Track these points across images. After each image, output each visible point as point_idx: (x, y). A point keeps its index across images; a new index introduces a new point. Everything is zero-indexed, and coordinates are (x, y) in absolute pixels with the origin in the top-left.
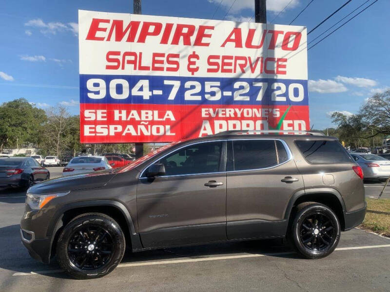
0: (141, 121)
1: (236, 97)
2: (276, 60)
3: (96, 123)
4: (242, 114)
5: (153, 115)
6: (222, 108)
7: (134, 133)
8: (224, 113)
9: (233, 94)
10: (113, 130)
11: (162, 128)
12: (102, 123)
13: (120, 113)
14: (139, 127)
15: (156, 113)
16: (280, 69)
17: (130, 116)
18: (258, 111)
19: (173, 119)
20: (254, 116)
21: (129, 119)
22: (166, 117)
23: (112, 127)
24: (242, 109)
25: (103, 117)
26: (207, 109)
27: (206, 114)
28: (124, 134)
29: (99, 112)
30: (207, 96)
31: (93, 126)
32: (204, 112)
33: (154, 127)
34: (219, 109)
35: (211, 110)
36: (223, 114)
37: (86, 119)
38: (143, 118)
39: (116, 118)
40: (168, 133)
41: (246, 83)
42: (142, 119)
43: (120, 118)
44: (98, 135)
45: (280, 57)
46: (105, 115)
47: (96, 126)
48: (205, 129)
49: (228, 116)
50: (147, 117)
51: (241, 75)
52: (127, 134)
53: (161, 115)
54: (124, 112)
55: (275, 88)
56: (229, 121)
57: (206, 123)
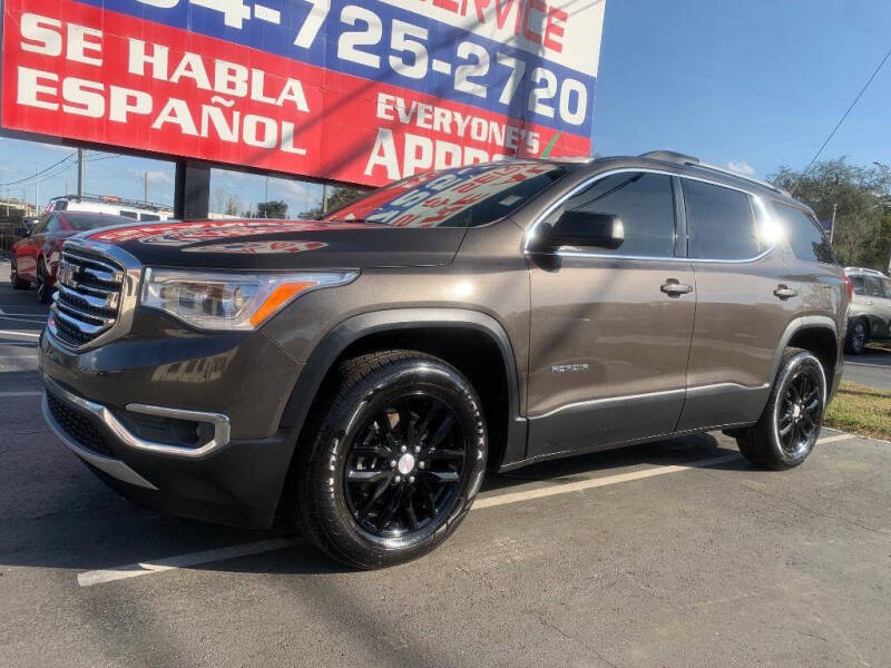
0: (214, 93)
1: (460, 81)
2: (548, 11)
3: (61, 66)
4: (468, 129)
5: (249, 82)
6: (428, 103)
7: (188, 127)
8: (429, 116)
9: (453, 70)
10: (121, 105)
11: (271, 125)
12: (84, 72)
13: (149, 51)
14: (206, 110)
15: (258, 76)
16: (552, 36)
17: (180, 71)
18: (500, 128)
19: (303, 106)
20: (490, 141)
21: (175, 79)
22: (284, 96)
23: (119, 94)
24: (469, 117)
25: (88, 53)
26: (391, 98)
27: (387, 112)
28: (157, 125)
29: (77, 33)
30: (394, 61)
31: (54, 77)
32: (383, 104)
33: (251, 121)
34: (420, 104)
35: (401, 103)
36: (427, 121)
37: (25, 47)
38: (221, 86)
39: (136, 67)
40: (288, 147)
41: (484, 50)
42: (217, 89)
43: (148, 67)
44: (67, 109)
45: (556, 6)
46: (97, 47)
47: (62, 78)
48: (381, 153)
49: (437, 127)
50: (231, 85)
51: (474, 26)
52: (166, 124)
53: (272, 89)
54: (161, 54)
55: (538, 81)
56: (439, 143)
57: (384, 135)
